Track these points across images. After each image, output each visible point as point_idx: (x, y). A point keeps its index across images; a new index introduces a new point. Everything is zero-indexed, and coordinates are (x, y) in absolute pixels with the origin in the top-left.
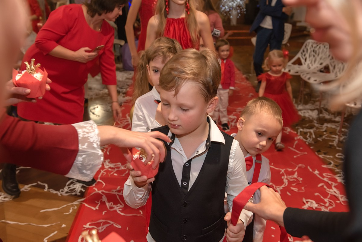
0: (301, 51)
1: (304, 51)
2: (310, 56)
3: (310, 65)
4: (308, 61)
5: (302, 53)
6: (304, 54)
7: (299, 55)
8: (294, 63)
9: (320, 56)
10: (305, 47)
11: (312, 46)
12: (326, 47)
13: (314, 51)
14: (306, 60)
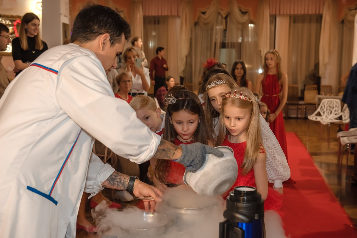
0: (320, 107)
1: (322, 107)
2: (327, 110)
3: (328, 116)
4: (326, 114)
5: (321, 109)
6: (322, 109)
7: (319, 110)
8: (316, 115)
9: (334, 109)
10: (323, 104)
11: (328, 103)
12: (338, 103)
13: (329, 106)
14: (324, 113)
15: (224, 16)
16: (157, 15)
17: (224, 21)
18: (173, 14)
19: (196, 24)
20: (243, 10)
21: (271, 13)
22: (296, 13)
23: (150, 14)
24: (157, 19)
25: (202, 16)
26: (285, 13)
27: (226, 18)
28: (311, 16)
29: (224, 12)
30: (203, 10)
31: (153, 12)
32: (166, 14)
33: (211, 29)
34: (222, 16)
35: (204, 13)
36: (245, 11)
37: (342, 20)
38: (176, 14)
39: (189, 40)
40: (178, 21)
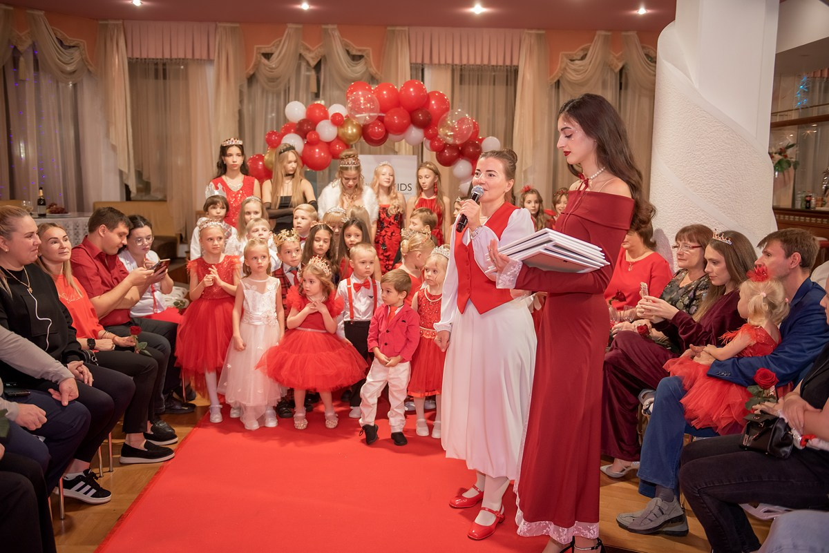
15: (313, 63)
16: (160, 56)
17: (313, 73)
18: (197, 56)
19: (251, 79)
20: (354, 53)
21: (414, 61)
22: (465, 62)
23: (144, 56)
24: (160, 68)
25: (264, 60)
26: (443, 62)
27: (318, 68)
28: (494, 68)
29: (312, 55)
30: (266, 50)
31: (153, 49)
32: (181, 56)
33: (285, 91)
34: (308, 63)
35: (268, 56)
36: (359, 54)
37: (555, 80)
38: (205, 57)
39: (237, 115)
40: (210, 72)
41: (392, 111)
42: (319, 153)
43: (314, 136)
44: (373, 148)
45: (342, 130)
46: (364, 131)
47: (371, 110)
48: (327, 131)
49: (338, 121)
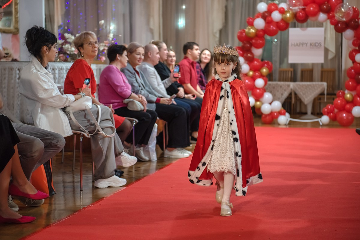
39: (224, 9)
41: (310, 5)
42: (273, 28)
43: (270, 19)
44: (300, 24)
45: (284, 15)
46: (295, 16)
47: (299, 5)
48: (276, 16)
49: (282, 11)
